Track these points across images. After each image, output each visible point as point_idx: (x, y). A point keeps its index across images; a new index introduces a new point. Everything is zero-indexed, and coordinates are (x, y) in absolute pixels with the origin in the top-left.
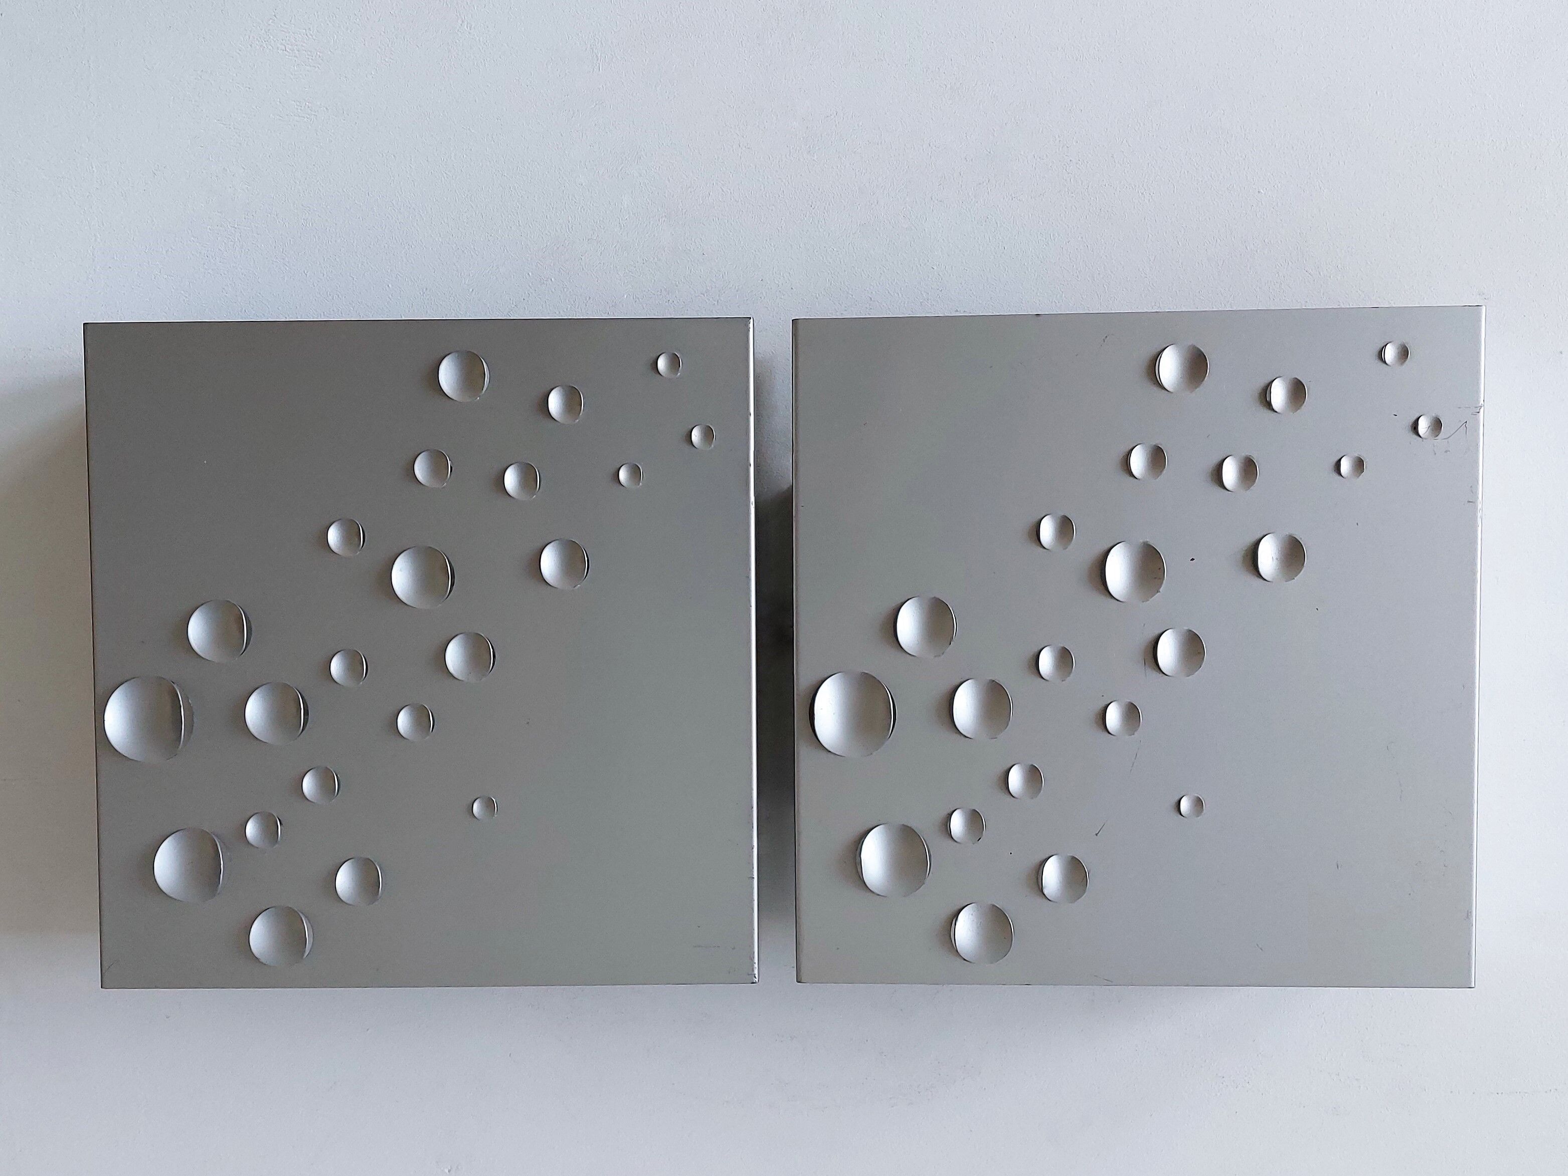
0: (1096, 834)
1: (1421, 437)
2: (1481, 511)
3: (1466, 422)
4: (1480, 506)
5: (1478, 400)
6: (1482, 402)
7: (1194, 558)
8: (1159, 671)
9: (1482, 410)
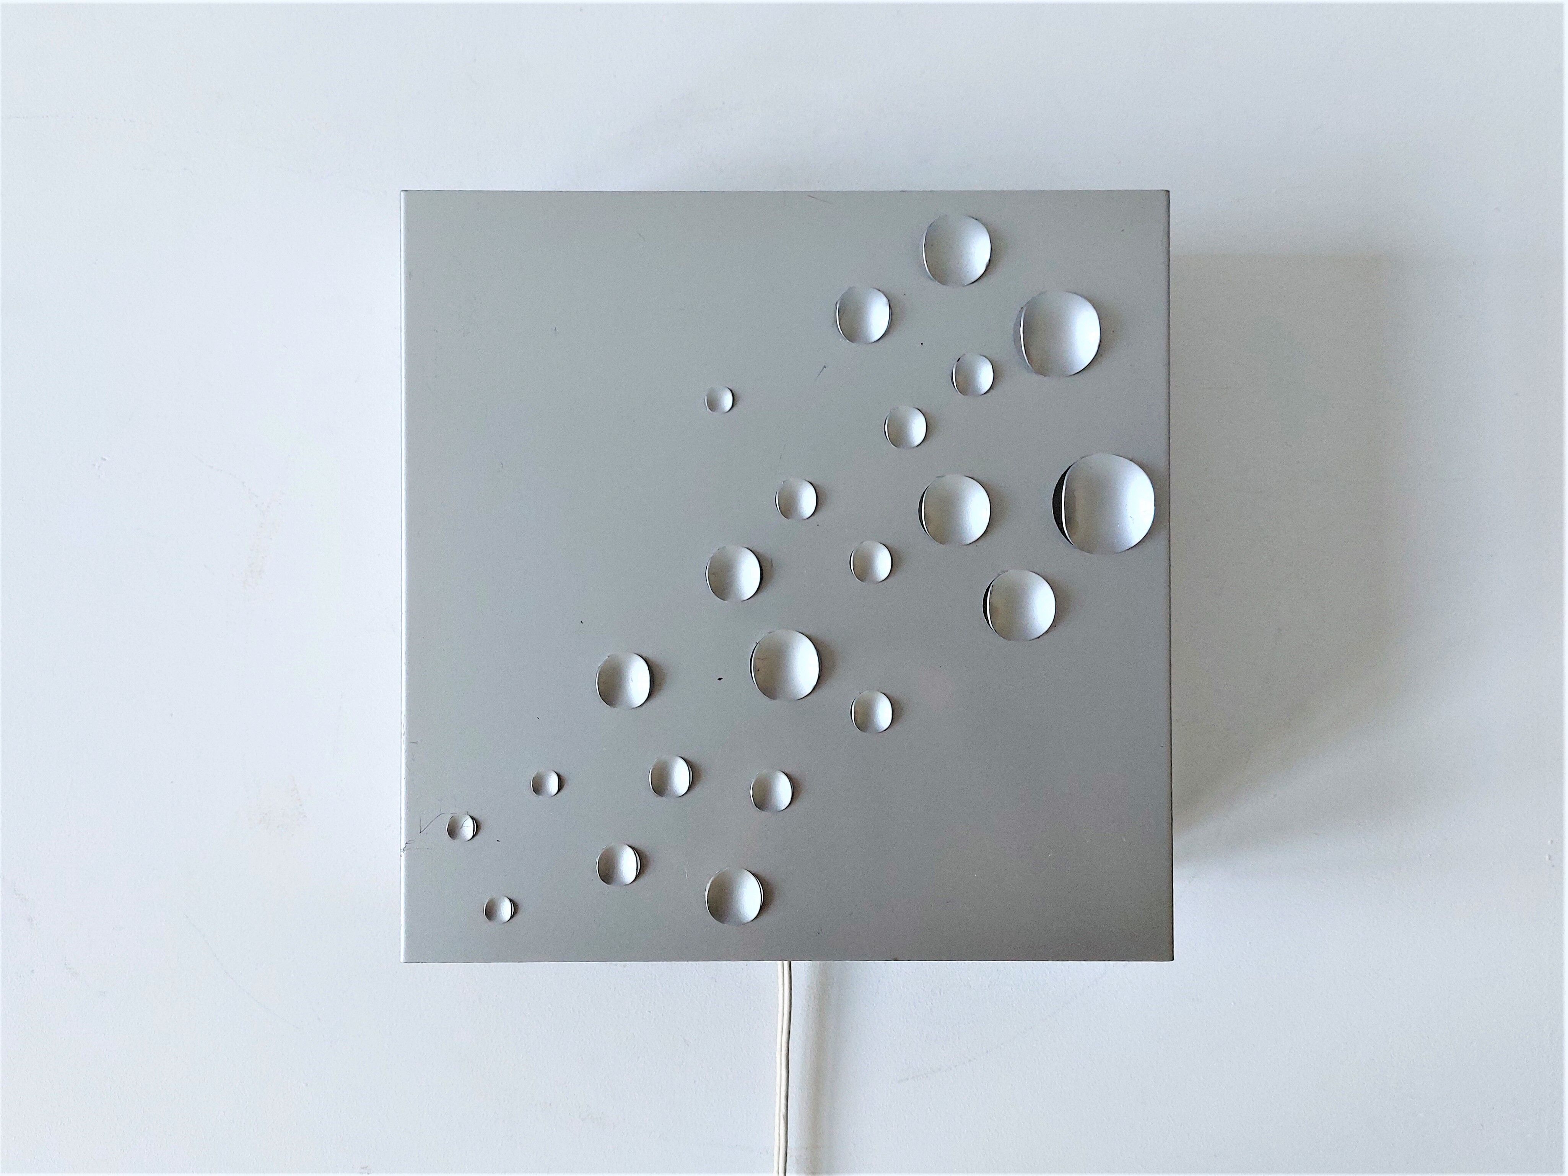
0: (825, 367)
1: (470, 816)
2: (403, 732)
3: (420, 832)
4: (404, 738)
5: (408, 856)
6: (403, 855)
7: (718, 681)
8: (755, 552)
9: (403, 846)
